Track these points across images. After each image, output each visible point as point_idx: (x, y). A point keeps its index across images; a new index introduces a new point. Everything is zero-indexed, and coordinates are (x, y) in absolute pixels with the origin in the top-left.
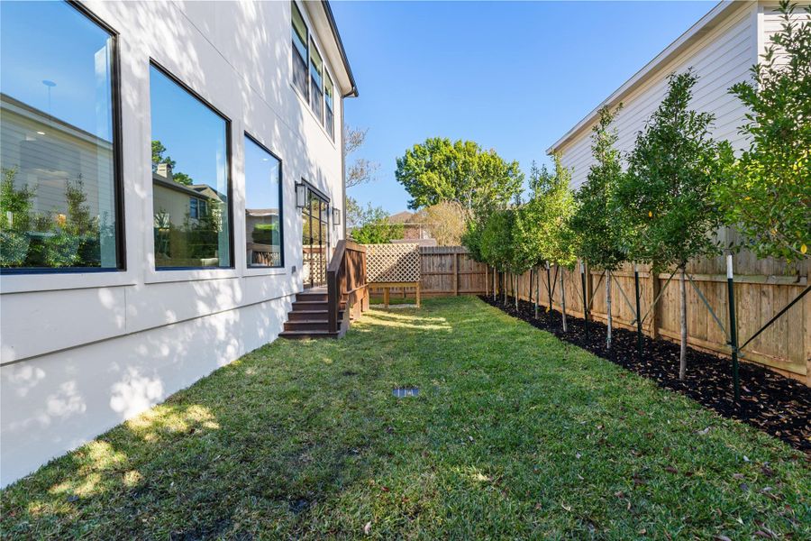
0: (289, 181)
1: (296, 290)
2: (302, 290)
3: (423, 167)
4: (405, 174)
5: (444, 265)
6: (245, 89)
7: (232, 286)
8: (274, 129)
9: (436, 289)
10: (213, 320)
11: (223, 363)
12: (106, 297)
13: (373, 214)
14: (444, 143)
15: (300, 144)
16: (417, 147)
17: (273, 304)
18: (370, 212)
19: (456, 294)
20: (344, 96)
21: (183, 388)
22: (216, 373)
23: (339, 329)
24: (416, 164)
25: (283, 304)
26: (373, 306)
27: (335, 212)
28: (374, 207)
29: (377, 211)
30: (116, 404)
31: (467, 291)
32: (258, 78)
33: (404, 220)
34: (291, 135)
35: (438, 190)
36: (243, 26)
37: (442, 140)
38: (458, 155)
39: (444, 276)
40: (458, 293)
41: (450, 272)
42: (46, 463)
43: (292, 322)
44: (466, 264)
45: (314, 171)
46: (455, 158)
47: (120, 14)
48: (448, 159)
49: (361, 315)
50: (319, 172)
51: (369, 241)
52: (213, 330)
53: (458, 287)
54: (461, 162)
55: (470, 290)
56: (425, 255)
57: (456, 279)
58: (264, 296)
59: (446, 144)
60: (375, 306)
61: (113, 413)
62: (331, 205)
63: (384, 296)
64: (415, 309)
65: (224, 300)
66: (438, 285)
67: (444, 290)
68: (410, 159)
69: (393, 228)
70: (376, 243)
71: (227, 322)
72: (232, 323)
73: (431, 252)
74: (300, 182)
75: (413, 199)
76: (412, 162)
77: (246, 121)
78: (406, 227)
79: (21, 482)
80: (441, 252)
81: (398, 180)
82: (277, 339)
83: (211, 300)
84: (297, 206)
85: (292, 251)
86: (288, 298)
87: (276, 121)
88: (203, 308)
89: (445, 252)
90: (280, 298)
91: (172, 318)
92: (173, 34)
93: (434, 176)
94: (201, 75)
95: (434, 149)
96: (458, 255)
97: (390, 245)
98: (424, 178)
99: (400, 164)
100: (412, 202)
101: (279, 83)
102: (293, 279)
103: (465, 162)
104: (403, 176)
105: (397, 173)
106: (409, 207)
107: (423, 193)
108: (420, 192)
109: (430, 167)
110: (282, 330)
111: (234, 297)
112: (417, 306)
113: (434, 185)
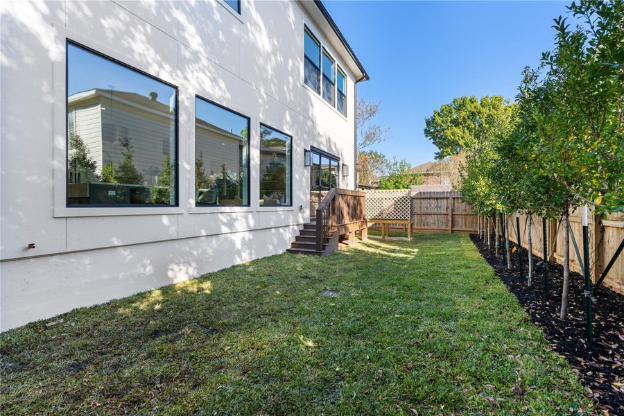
0: (298, 149)
1: (301, 221)
2: (309, 222)
3: (449, 124)
4: (433, 131)
5: (440, 207)
6: (262, 97)
7: (246, 218)
8: (285, 117)
9: (433, 227)
10: (232, 237)
11: (238, 262)
12: (165, 220)
13: (398, 165)
14: (471, 101)
15: (309, 123)
16: (444, 107)
17: (281, 230)
18: (395, 164)
19: (450, 232)
20: (357, 81)
21: (212, 272)
22: (233, 267)
23: (324, 249)
24: (443, 122)
25: (291, 230)
26: (370, 236)
27: (345, 167)
28: (399, 161)
29: (402, 163)
30: (170, 274)
31: (461, 229)
32: (273, 87)
33: (425, 170)
34: (301, 118)
35: (461, 142)
36: (260, 58)
37: (469, 98)
38: (483, 110)
39: (440, 216)
40: (452, 231)
41: (445, 212)
42: (136, 294)
43: (297, 242)
44: (461, 207)
45: (323, 140)
46: (479, 113)
47: (178, 76)
48: (473, 114)
49: (356, 242)
50: (329, 141)
51: (394, 186)
52: (232, 243)
53: (453, 226)
54: (485, 115)
55: (464, 229)
56: (424, 198)
57: (450, 219)
58: (272, 224)
59: (472, 101)
60: (372, 236)
61: (168, 278)
62: (341, 163)
63: (381, 229)
64: (405, 241)
65: (240, 225)
66: (434, 224)
67: (441, 228)
68: (437, 118)
69: (415, 176)
70: (399, 188)
71: (244, 238)
72: (247, 239)
73: (429, 196)
74: (309, 149)
75: (439, 151)
76: (439, 120)
77: (261, 116)
78: (425, 175)
79: (125, 299)
80: (438, 196)
81: (427, 136)
82: (284, 253)
83: (230, 224)
84: (306, 166)
85: (299, 196)
86: (296, 227)
87: (287, 112)
88: (224, 229)
89: (442, 196)
90: (288, 226)
91: (203, 233)
92: (210, 78)
93: (458, 131)
94: (228, 96)
95: (461, 107)
96: (454, 198)
97: (388, 191)
98: (448, 133)
99: (428, 123)
100: (438, 153)
101: (291, 87)
102: (300, 215)
103: (489, 116)
104: (432, 133)
105: (425, 130)
106: (436, 158)
107: (447, 146)
108: (445, 145)
109: (456, 123)
110: (289, 247)
111: (248, 223)
112: (409, 239)
113: (457, 138)
